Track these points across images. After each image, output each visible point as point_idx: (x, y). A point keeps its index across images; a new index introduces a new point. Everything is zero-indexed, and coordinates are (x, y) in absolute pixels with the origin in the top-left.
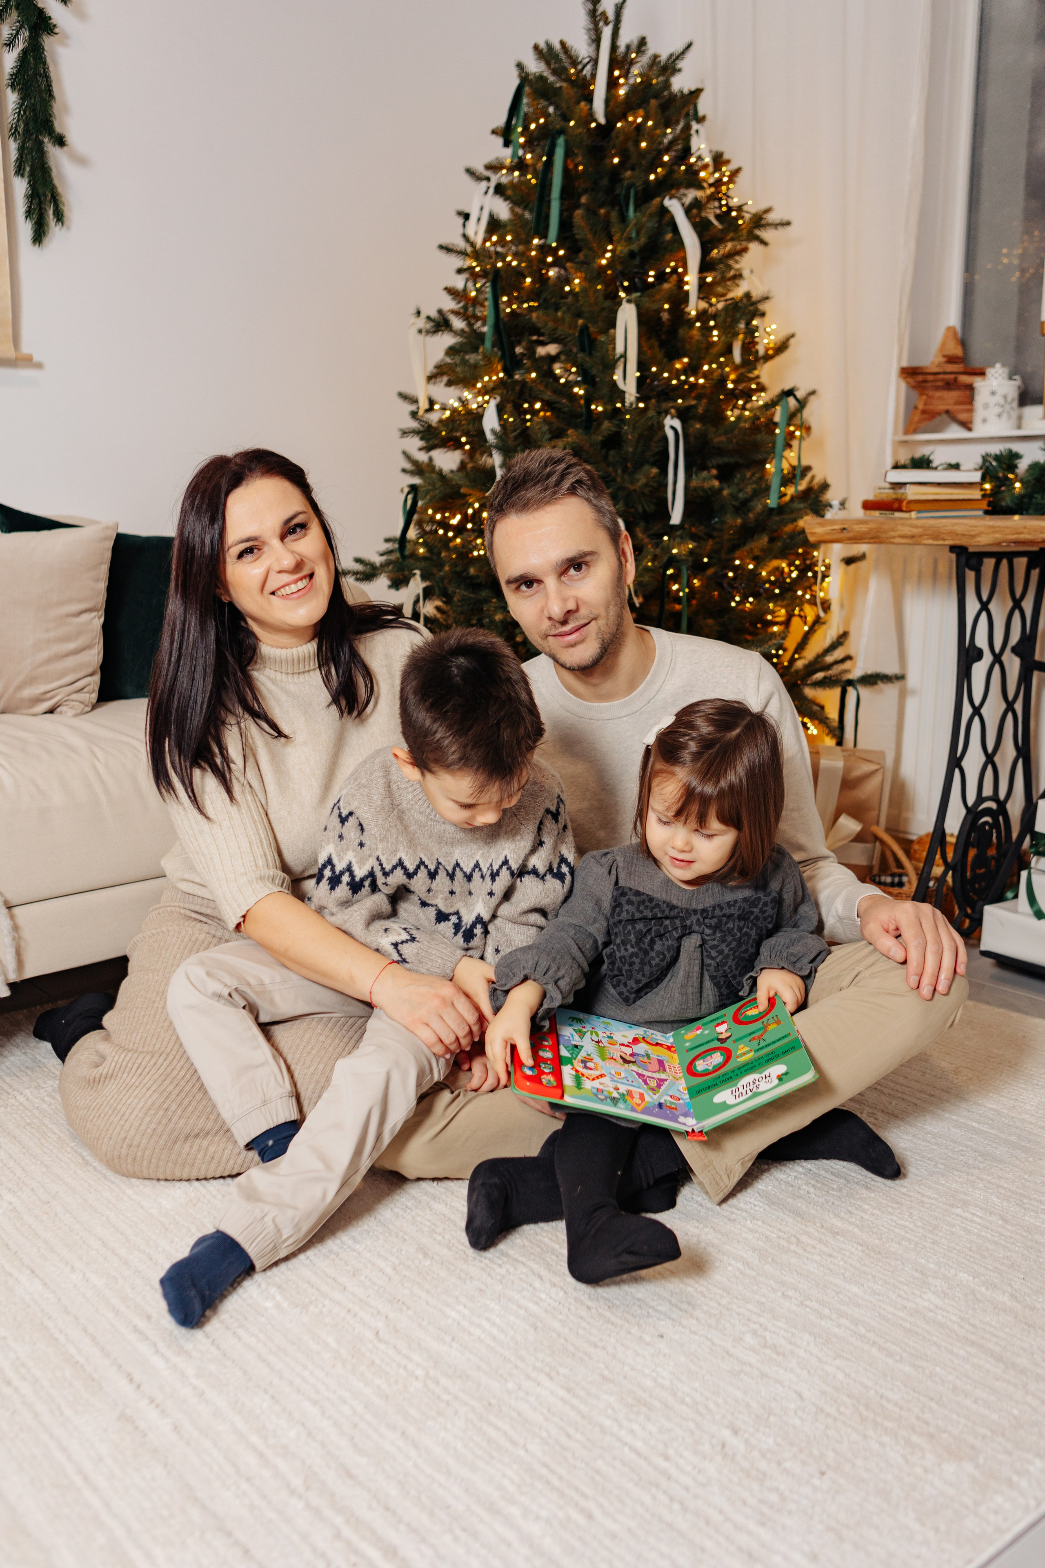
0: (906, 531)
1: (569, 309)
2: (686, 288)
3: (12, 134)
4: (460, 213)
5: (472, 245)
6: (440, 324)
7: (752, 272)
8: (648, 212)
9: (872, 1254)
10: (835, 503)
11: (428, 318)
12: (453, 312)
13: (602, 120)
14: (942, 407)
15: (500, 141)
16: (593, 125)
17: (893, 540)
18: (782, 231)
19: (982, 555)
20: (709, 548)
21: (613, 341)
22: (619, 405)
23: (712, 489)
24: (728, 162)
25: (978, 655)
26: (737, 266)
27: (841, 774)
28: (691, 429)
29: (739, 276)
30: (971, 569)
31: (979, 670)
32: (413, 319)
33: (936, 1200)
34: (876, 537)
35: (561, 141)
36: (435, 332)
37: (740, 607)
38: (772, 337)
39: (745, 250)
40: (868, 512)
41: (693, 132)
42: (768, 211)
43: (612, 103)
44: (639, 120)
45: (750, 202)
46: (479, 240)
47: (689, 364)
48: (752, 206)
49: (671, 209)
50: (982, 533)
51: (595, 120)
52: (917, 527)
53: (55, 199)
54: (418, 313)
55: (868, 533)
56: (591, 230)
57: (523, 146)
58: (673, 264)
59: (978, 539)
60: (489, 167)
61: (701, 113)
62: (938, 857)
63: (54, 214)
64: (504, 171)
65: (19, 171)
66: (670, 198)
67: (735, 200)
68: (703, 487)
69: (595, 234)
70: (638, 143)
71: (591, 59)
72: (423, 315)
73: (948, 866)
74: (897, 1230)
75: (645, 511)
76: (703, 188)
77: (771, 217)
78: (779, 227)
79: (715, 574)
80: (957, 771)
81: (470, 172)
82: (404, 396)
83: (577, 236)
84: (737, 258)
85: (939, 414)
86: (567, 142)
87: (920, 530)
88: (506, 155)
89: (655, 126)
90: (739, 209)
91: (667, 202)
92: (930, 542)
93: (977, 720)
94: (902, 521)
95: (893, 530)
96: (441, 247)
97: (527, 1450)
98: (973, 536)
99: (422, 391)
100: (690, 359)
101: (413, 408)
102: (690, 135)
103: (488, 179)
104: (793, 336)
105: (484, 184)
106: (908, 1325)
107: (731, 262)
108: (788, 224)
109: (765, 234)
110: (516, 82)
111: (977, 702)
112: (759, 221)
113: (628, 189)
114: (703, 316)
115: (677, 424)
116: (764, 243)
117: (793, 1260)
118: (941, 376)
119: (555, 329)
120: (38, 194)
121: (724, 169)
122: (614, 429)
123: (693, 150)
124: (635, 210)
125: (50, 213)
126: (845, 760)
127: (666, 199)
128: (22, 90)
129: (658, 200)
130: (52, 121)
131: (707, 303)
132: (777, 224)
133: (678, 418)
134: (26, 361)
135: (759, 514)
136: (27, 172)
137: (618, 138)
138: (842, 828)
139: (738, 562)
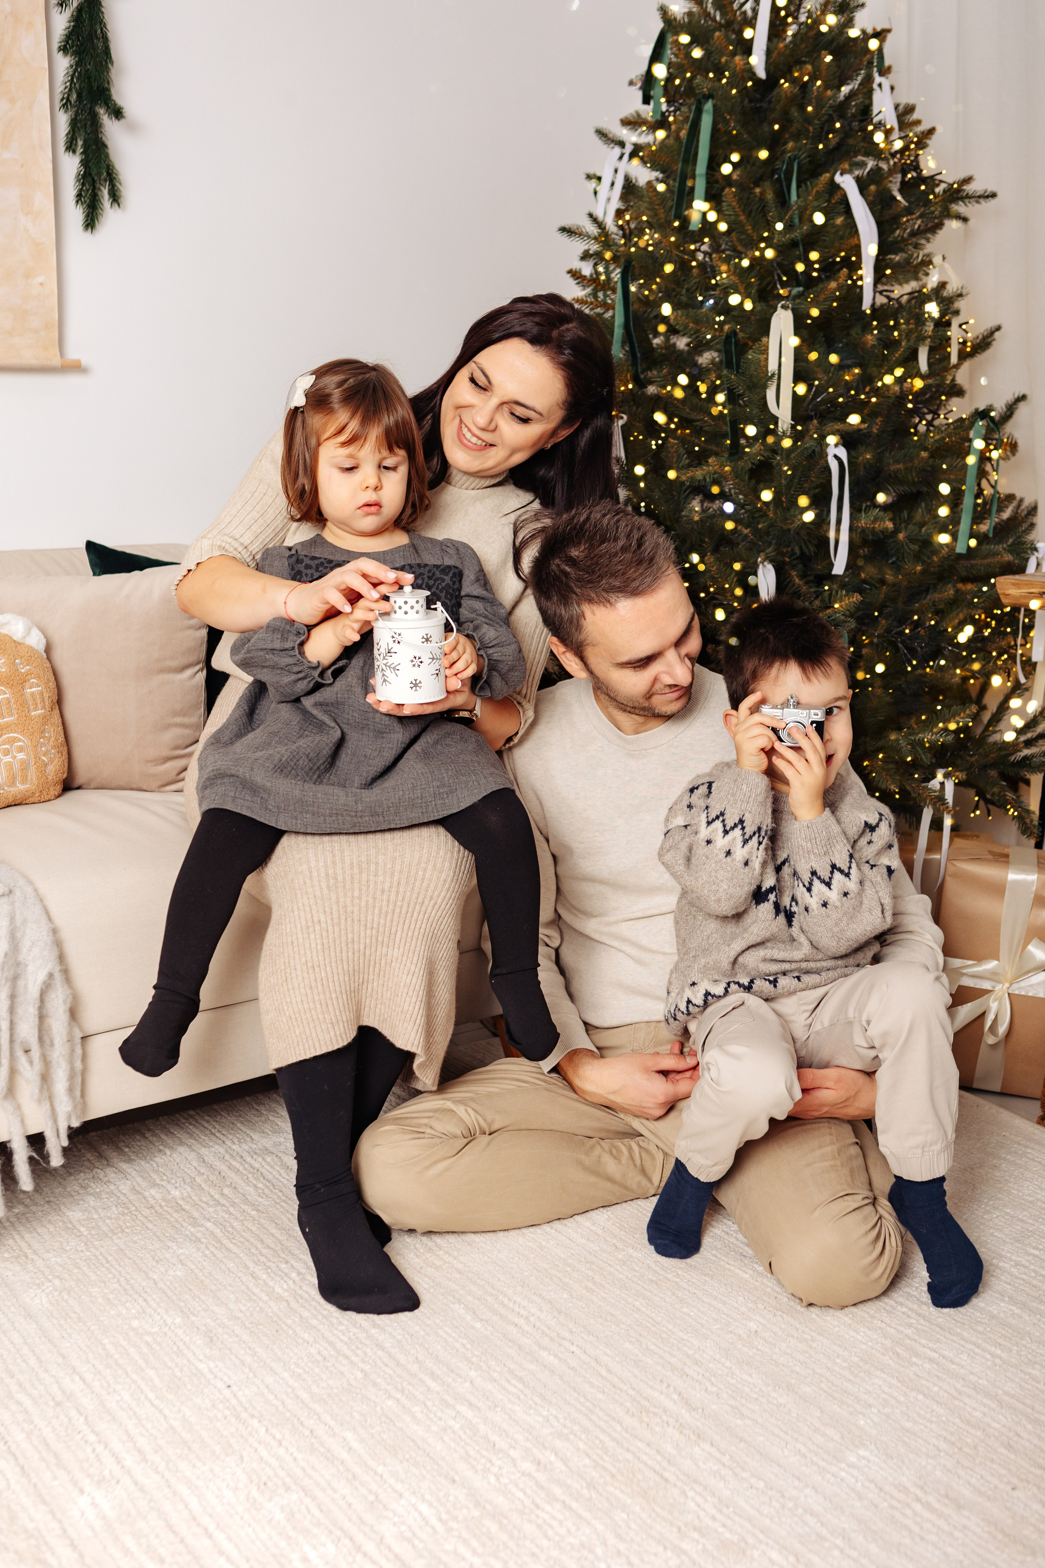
2: (859, 283)
3: (63, 105)
4: (588, 176)
5: (600, 225)
7: (944, 258)
8: (815, 190)
13: (762, 74)
15: (639, 95)
16: (751, 83)
18: (985, 205)
20: (881, 596)
21: (765, 351)
22: (772, 427)
23: (884, 531)
26: (928, 249)
27: (1034, 888)
28: (861, 460)
29: (927, 262)
35: (709, 106)
37: (920, 671)
38: (969, 335)
39: (939, 226)
41: (875, 86)
42: (968, 180)
43: (774, 55)
44: (806, 78)
45: (944, 172)
46: (609, 218)
47: (862, 374)
48: (946, 178)
49: (842, 185)
51: (754, 77)
53: (111, 178)
56: (744, 211)
57: (665, 104)
58: (844, 253)
60: (624, 124)
61: (887, 61)
63: (109, 194)
64: (643, 127)
65: (70, 147)
66: (844, 172)
67: (927, 169)
68: (874, 528)
69: (749, 216)
70: (803, 108)
75: (802, 553)
76: (886, 160)
77: (969, 188)
78: (982, 200)
79: (888, 631)
81: (600, 133)
84: (929, 235)
86: (717, 106)
88: (647, 111)
89: (826, 86)
90: (931, 180)
91: (838, 178)
96: (563, 230)
100: (864, 369)
102: (873, 90)
103: (622, 144)
104: (998, 329)
105: (617, 151)
107: (922, 242)
108: (993, 195)
109: (965, 209)
110: (660, 25)
112: (956, 193)
113: (791, 161)
114: (881, 313)
115: (842, 453)
116: (964, 219)
119: (698, 331)
120: (90, 174)
121: (913, 131)
124: (799, 187)
125: (105, 192)
126: (1039, 873)
127: (838, 173)
128: (75, 53)
129: (828, 175)
130: (109, 90)
131: (888, 297)
132: (980, 197)
133: (844, 446)
134: (76, 368)
135: (943, 557)
136: (80, 150)
137: (779, 101)
138: (1032, 956)
139: (916, 617)
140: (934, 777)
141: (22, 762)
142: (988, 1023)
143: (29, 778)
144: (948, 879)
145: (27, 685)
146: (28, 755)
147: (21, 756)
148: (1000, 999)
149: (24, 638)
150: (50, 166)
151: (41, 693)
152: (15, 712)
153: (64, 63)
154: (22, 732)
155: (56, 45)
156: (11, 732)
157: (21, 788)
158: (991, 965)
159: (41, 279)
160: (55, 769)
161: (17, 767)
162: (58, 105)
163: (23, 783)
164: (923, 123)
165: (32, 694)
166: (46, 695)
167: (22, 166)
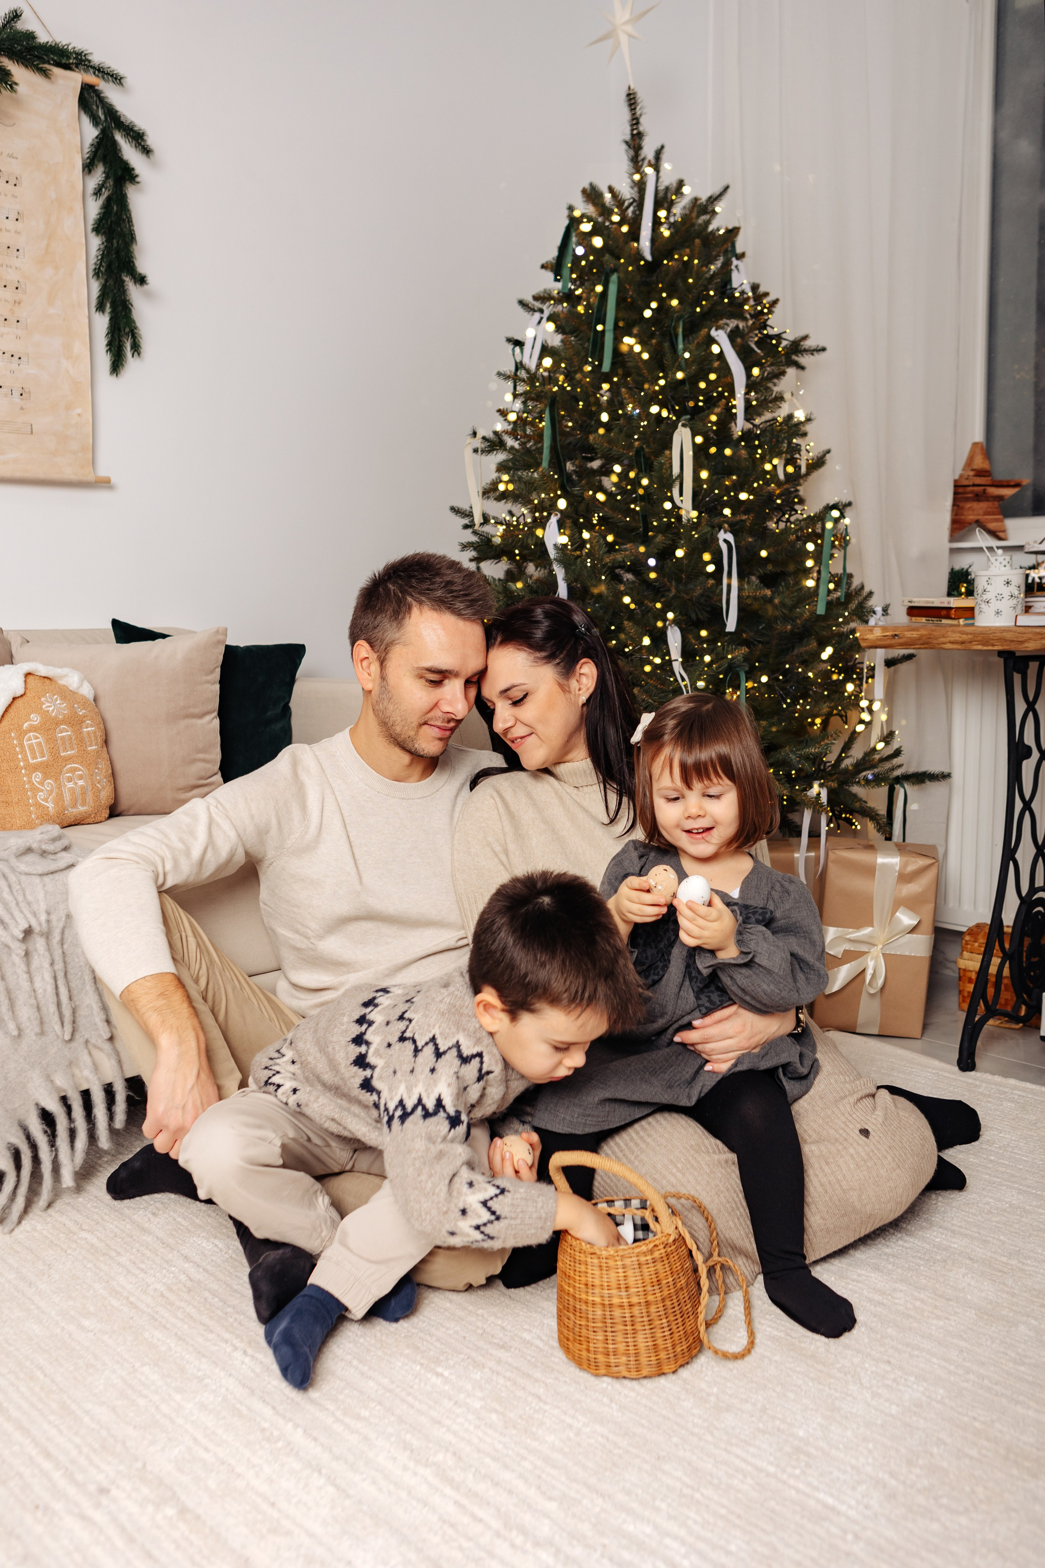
0: (956, 637)
1: (621, 431)
2: (734, 411)
3: (96, 274)
4: (509, 340)
5: (527, 371)
6: (494, 444)
7: (792, 394)
8: (696, 342)
9: (986, 1317)
10: (879, 609)
11: (484, 438)
12: (506, 432)
13: (649, 258)
14: (972, 517)
15: (550, 275)
16: (642, 263)
17: (944, 646)
18: (817, 357)
19: (1027, 659)
20: (758, 653)
21: (669, 459)
23: (764, 597)
24: (766, 294)
25: (1028, 753)
26: (776, 389)
27: (897, 868)
28: (743, 543)
29: (780, 398)
30: (1018, 672)
31: (1028, 767)
32: (469, 440)
33: (1037, 1267)
34: (927, 643)
35: (614, 278)
36: (489, 452)
38: (811, 454)
39: (783, 373)
40: (914, 618)
41: (733, 267)
42: (805, 338)
43: (658, 243)
44: (686, 258)
45: (788, 331)
46: (533, 366)
47: (737, 481)
48: (790, 335)
49: (717, 338)
50: (1030, 639)
51: (643, 258)
52: (967, 634)
53: (133, 333)
54: (474, 434)
55: (919, 639)
57: (573, 281)
58: (720, 389)
59: (1026, 645)
60: (536, 298)
61: (739, 250)
62: (997, 946)
63: (131, 346)
64: (552, 302)
65: (100, 307)
66: (716, 330)
67: (776, 329)
68: (755, 595)
70: (685, 280)
71: (634, 200)
72: (480, 435)
73: (1006, 956)
74: (1005, 1296)
75: (698, 619)
76: (746, 319)
77: (807, 344)
78: (815, 353)
80: (1011, 864)
81: (522, 303)
82: (455, 510)
83: (629, 364)
84: (775, 381)
85: (970, 524)
86: (619, 278)
87: (970, 636)
88: (556, 287)
89: (701, 264)
90: (778, 337)
91: (713, 333)
92: (980, 647)
93: (1027, 815)
94: (952, 628)
95: (944, 637)
96: (499, 374)
97: (702, 1495)
98: (1022, 642)
99: (478, 506)
100: (738, 476)
101: (466, 521)
102: (731, 270)
103: (541, 311)
104: (828, 452)
105: (537, 315)
106: (1030, 1379)
107: (770, 385)
108: (824, 349)
109: (803, 360)
110: (566, 222)
111: (1027, 797)
112: (796, 347)
113: (677, 321)
114: (747, 436)
115: (730, 537)
116: (802, 368)
117: (915, 1325)
118: (971, 488)
119: (610, 449)
120: (118, 329)
121: (765, 301)
122: (668, 542)
123: (735, 284)
124: (684, 340)
125: (128, 345)
126: (901, 855)
127: (714, 329)
128: (104, 233)
129: (706, 330)
130: (133, 262)
131: (752, 424)
132: (813, 350)
133: (731, 532)
134: (104, 484)
135: (806, 620)
136: (108, 309)
137: (667, 275)
138: (900, 921)
139: (787, 666)
140: (811, 787)
141: (82, 787)
142: (868, 978)
143: (87, 801)
144: (830, 864)
145: (84, 725)
146: (86, 782)
147: (81, 783)
148: (876, 958)
149: (79, 688)
150: (87, 321)
151: (95, 732)
152: (75, 746)
153: (96, 242)
154: (81, 763)
155: (90, 227)
156: (73, 763)
157: (82, 809)
158: (868, 930)
159: (79, 411)
160: (106, 795)
161: (78, 791)
162: (91, 273)
163: (82, 805)
164: (771, 295)
165: (88, 733)
166: (99, 734)
167: (64, 320)
